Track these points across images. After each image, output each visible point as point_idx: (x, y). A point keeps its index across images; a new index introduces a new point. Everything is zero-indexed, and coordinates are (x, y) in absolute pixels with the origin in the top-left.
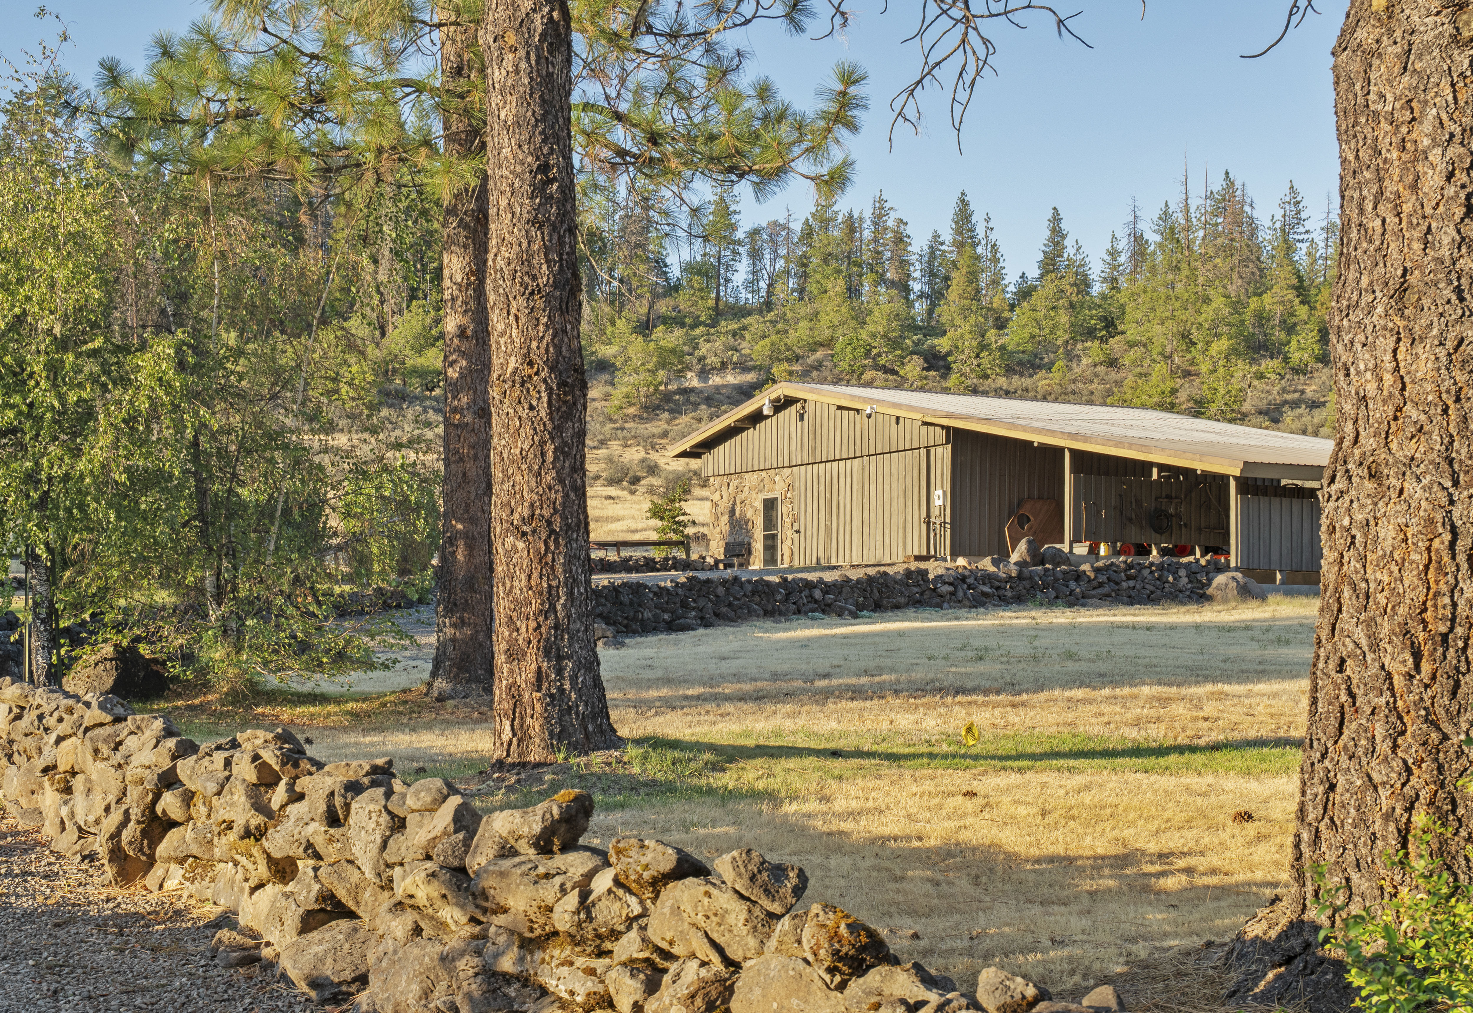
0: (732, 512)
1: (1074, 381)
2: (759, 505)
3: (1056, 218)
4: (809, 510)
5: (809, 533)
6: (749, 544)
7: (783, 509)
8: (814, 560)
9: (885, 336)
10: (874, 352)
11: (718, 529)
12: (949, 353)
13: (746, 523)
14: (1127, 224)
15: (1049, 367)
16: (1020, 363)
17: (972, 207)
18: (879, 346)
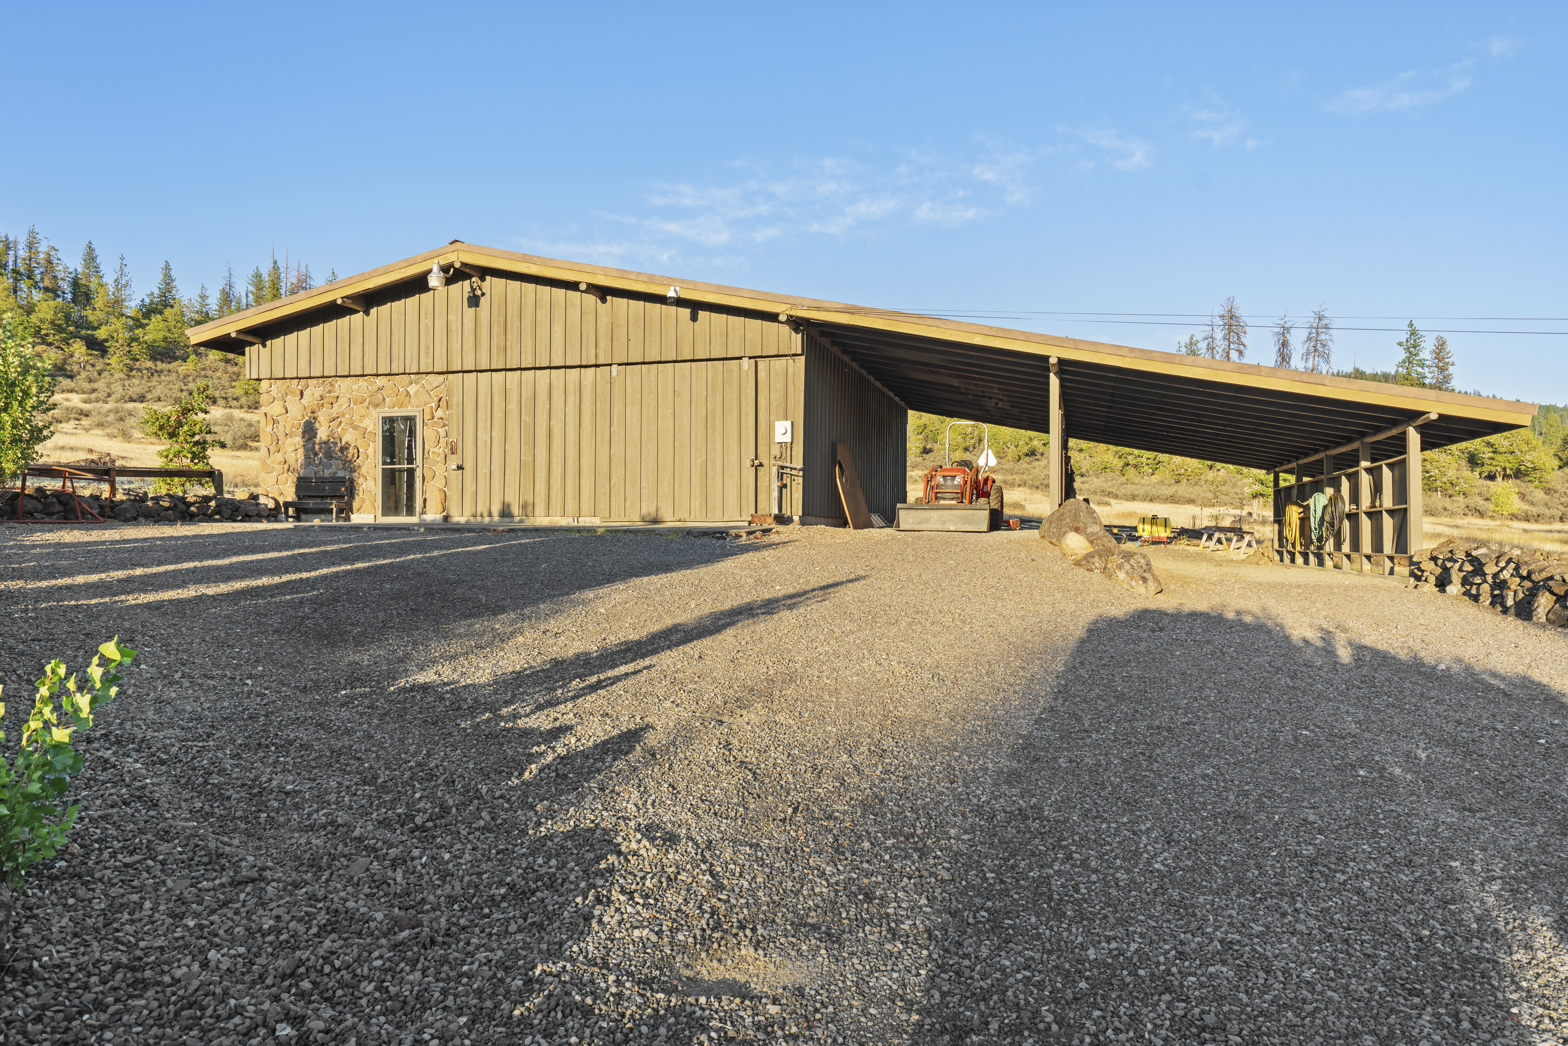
0: (309, 431)
1: (204, 369)
2: (373, 424)
3: (167, 268)
4: (483, 437)
5: (483, 470)
6: (352, 481)
7: (426, 434)
8: (496, 509)
9: (52, 323)
10: (43, 332)
11: (279, 457)
12: (107, 341)
13: (344, 449)
14: (225, 278)
15: (185, 360)
16: (160, 354)
17: (97, 252)
18: (45, 329)
